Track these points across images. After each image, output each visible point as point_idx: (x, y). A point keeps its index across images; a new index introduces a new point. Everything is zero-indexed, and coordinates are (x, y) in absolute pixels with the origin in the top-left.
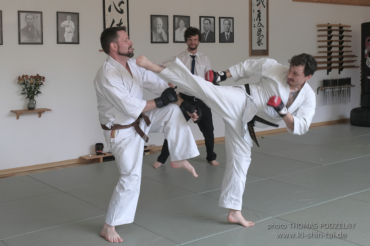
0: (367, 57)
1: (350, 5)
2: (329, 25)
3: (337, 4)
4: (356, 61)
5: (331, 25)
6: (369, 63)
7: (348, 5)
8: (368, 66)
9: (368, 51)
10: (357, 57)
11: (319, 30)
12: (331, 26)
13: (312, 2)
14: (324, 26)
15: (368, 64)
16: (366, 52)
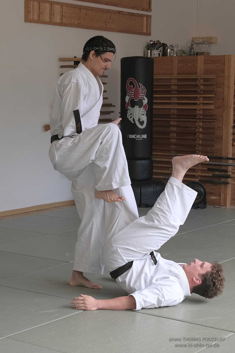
0: (129, 107)
1: (105, 30)
2: (76, 60)
3: (87, 28)
4: (113, 112)
5: (78, 58)
6: (131, 115)
7: (102, 30)
8: (130, 120)
9: (129, 99)
10: (115, 106)
11: (62, 67)
12: (79, 60)
13: (53, 25)
14: (69, 60)
15: (130, 117)
16: (127, 99)
